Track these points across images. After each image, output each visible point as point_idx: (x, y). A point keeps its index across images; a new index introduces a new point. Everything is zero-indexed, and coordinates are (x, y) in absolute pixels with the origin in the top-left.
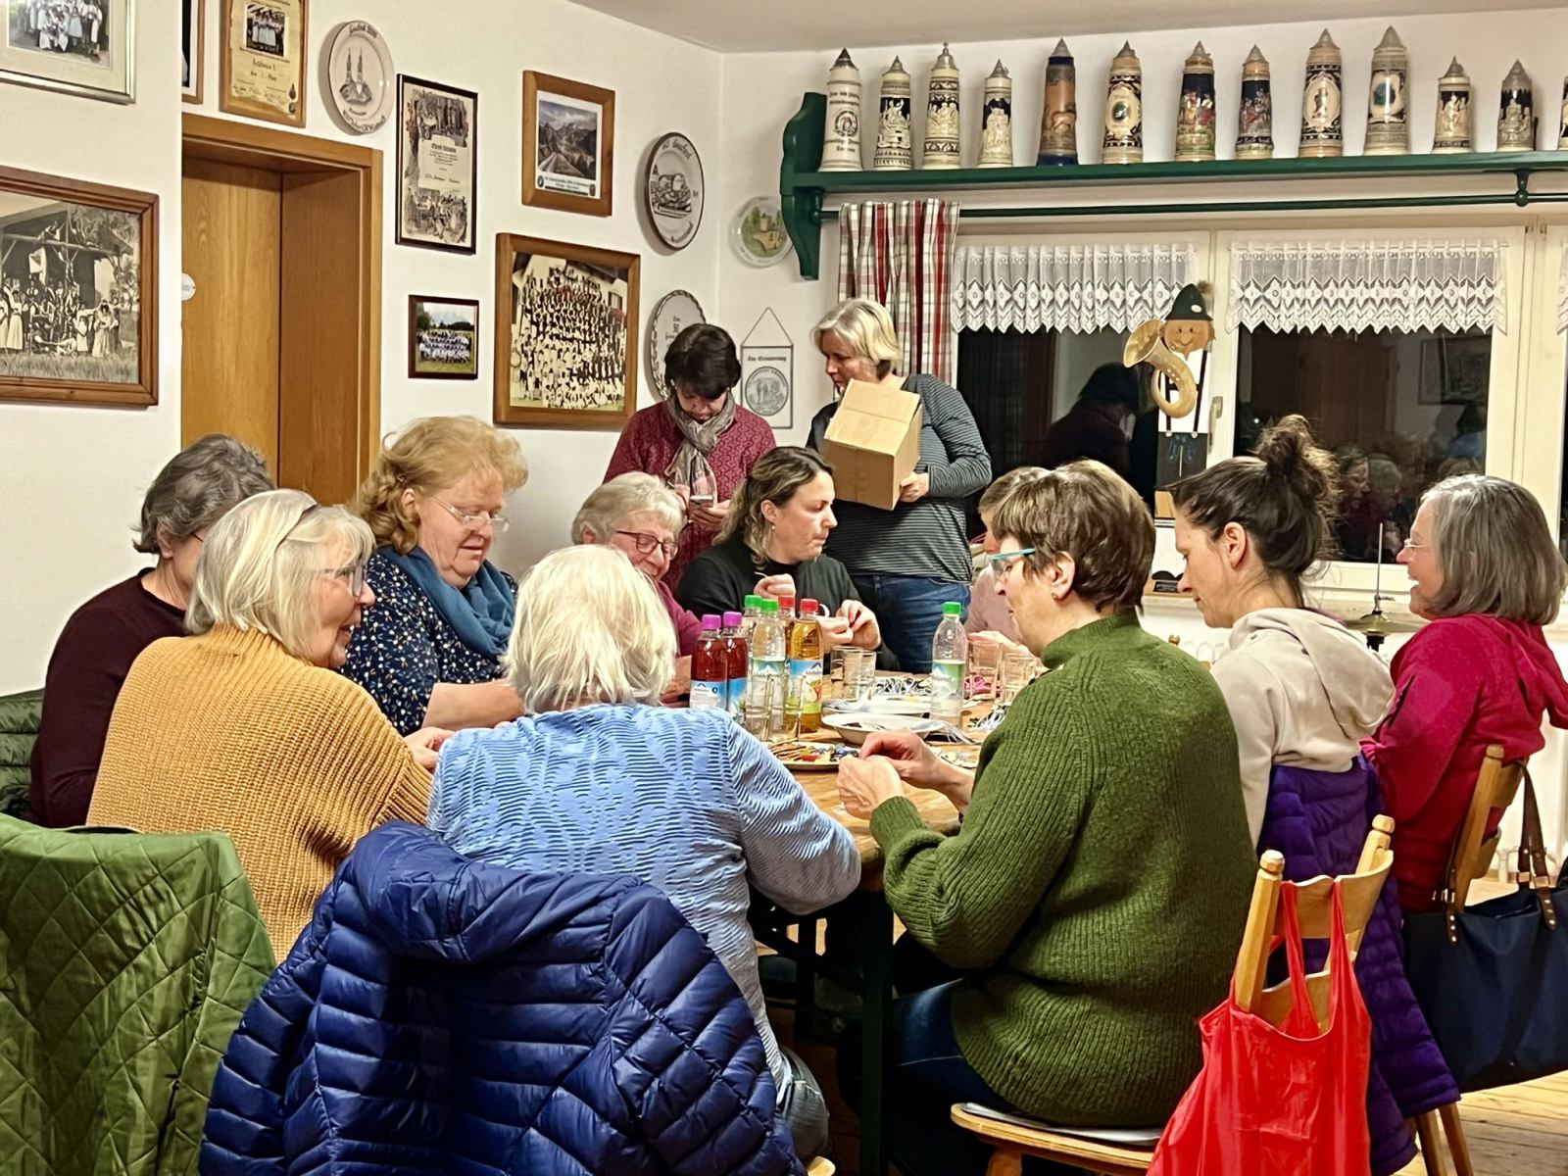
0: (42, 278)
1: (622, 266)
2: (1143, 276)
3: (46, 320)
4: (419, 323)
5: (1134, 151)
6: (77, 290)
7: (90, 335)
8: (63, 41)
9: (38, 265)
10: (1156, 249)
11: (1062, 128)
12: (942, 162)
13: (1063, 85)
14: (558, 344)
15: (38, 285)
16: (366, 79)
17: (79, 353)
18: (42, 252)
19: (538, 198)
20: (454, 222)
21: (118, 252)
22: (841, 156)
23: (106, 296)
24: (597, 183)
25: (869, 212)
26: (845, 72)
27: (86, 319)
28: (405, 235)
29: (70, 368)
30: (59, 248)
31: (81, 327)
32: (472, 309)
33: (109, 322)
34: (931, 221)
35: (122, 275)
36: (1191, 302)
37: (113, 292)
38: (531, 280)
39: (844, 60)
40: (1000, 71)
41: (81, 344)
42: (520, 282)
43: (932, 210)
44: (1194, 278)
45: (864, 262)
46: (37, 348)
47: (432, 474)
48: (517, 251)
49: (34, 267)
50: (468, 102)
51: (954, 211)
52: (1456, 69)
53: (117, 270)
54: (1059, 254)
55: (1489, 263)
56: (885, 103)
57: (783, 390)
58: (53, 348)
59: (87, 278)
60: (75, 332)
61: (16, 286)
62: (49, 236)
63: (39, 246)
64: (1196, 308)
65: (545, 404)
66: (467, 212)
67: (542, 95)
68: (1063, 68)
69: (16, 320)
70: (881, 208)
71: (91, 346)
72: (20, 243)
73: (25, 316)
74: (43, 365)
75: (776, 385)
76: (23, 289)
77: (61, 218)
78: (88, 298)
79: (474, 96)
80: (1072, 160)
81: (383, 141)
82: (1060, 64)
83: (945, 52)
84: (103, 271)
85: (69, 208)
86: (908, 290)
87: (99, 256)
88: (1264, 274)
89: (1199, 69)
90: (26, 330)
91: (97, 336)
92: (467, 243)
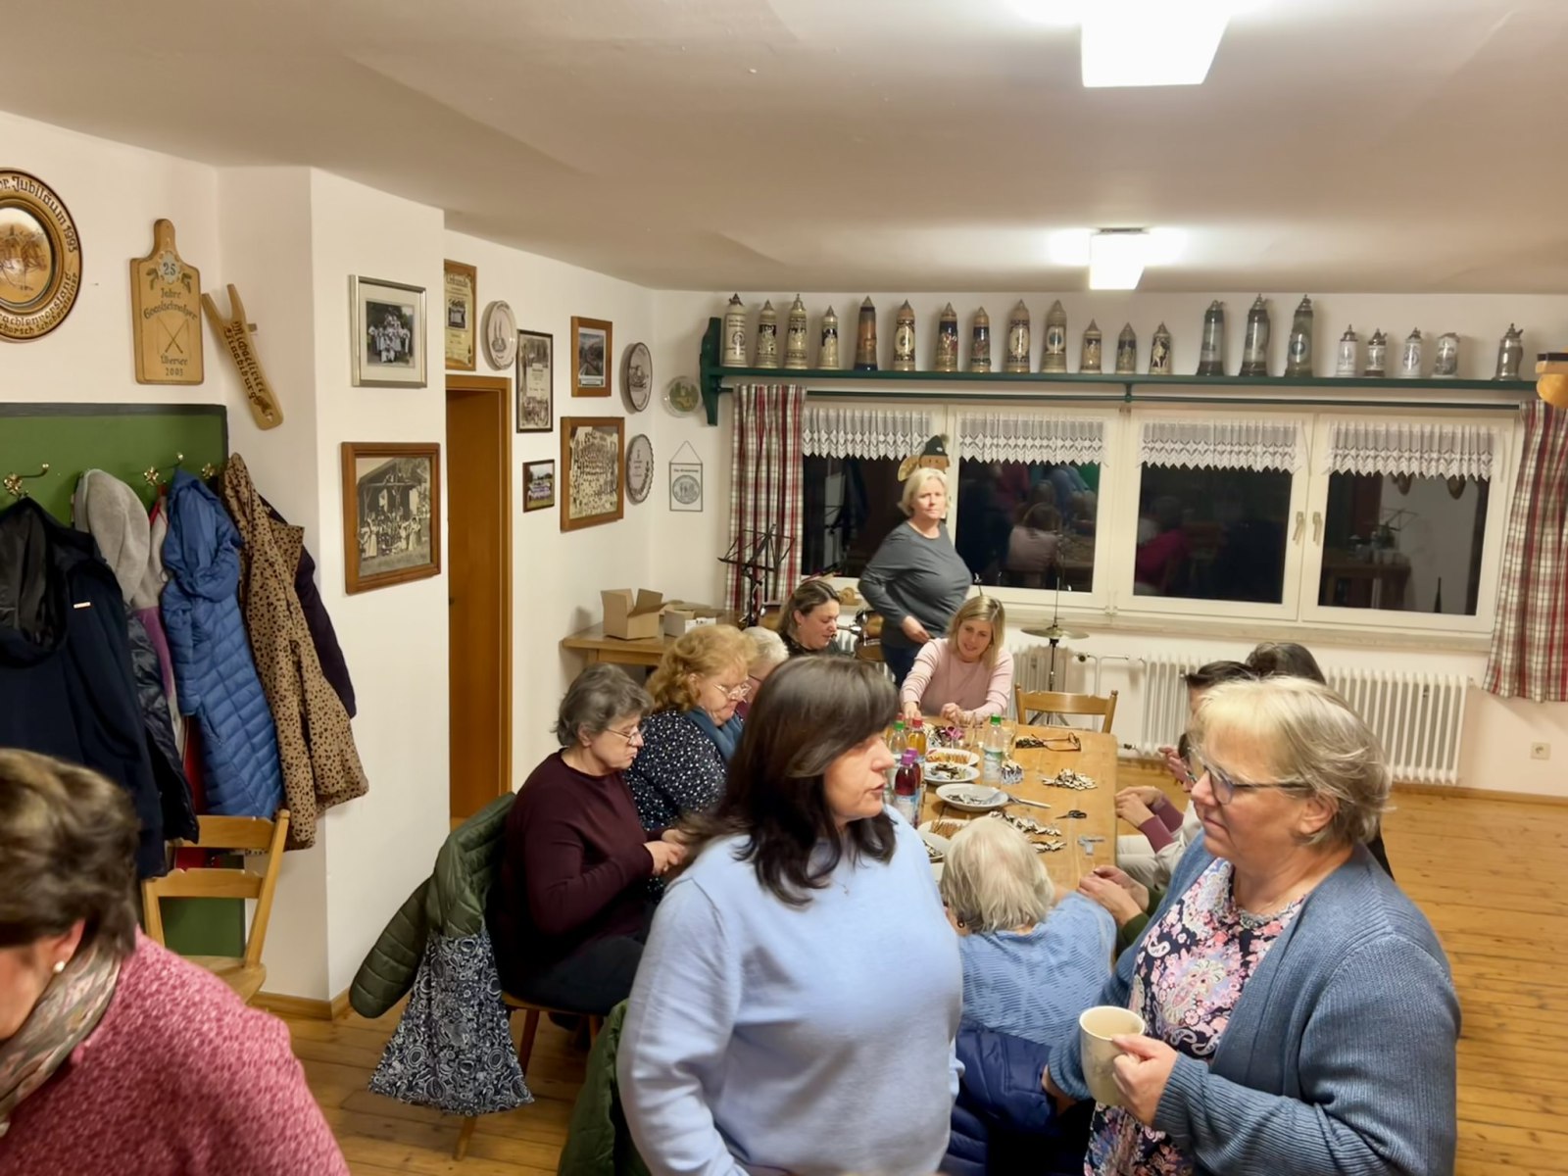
0: (386, 508)
1: (617, 424)
2: (906, 427)
3: (387, 534)
4: (528, 477)
5: (911, 363)
6: (401, 513)
7: (408, 538)
8: (392, 355)
9: (383, 502)
10: (914, 413)
11: (869, 348)
12: (799, 365)
13: (870, 323)
14: (589, 477)
15: (384, 513)
16: (503, 336)
17: (402, 550)
18: (385, 492)
19: (580, 392)
20: (543, 414)
21: (420, 483)
22: (736, 356)
23: (414, 511)
24: (604, 377)
25: (753, 391)
26: (737, 308)
27: (405, 528)
28: (521, 427)
29: (399, 561)
30: (392, 487)
31: (404, 534)
32: (551, 465)
33: (416, 527)
34: (791, 398)
35: (422, 496)
36: (935, 448)
37: (418, 509)
38: (578, 443)
39: (735, 301)
40: (830, 313)
41: (403, 544)
42: (572, 445)
43: (792, 391)
44: (936, 431)
45: (750, 419)
46: (384, 553)
47: (709, 668)
48: (571, 425)
49: (381, 502)
50: (548, 340)
51: (804, 392)
52: (1093, 326)
53: (420, 493)
54: (857, 414)
55: (1100, 427)
56: (761, 328)
57: (696, 489)
58: (390, 550)
59: (405, 502)
60: (401, 538)
61: (374, 516)
62: (388, 481)
63: (383, 488)
64: (939, 449)
65: (584, 514)
66: (548, 406)
67: (582, 330)
68: (869, 314)
69: (374, 537)
70: (761, 389)
71: (408, 544)
72: (377, 488)
73: (377, 534)
74: (386, 563)
75: (692, 486)
76: (377, 516)
77: (393, 468)
78: (406, 516)
79: (550, 336)
80: (874, 367)
81: (510, 373)
82: (867, 311)
83: (798, 300)
84: (414, 499)
85: (397, 460)
86: (777, 436)
87: (412, 488)
88: (971, 430)
89: (950, 318)
90: (378, 543)
91: (411, 537)
92: (549, 426)
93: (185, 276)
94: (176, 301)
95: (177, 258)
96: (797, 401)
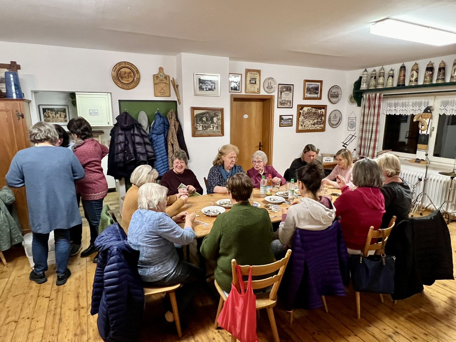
0: (205, 121)
1: (324, 107)
2: (420, 105)
3: (206, 126)
4: (281, 119)
5: (416, 83)
6: (211, 121)
7: (213, 128)
8: (208, 89)
9: (204, 119)
10: (423, 99)
11: (402, 79)
12: (380, 87)
13: (403, 71)
14: (309, 120)
15: (204, 121)
16: (271, 85)
18: (205, 117)
19: (305, 98)
20: (288, 104)
21: (217, 116)
22: (363, 86)
23: (215, 122)
24: (319, 95)
25: (367, 96)
26: (366, 73)
27: (212, 125)
28: (279, 107)
29: (210, 132)
30: (208, 117)
31: (212, 126)
32: (292, 116)
33: (216, 125)
34: (378, 97)
35: (218, 119)
36: (428, 110)
37: (217, 122)
38: (304, 111)
39: (366, 70)
40: (392, 70)
41: (212, 129)
42: (301, 111)
43: (378, 95)
45: (366, 104)
46: (205, 130)
48: (301, 107)
49: (203, 119)
50: (292, 86)
51: (382, 95)
53: (217, 118)
54: (404, 101)
56: (372, 77)
57: (354, 125)
58: (207, 130)
60: (211, 127)
62: (206, 115)
63: (204, 117)
65: (306, 129)
66: (291, 102)
67: (307, 83)
68: (403, 69)
69: (201, 126)
70: (370, 95)
71: (213, 129)
72: (202, 117)
73: (202, 126)
74: (206, 132)
76: (202, 122)
77: (208, 113)
78: (213, 122)
79: (293, 85)
80: (404, 85)
81: (275, 94)
82: (403, 68)
83: (382, 68)
84: (215, 119)
85: (209, 111)
86: (373, 109)
87: (214, 117)
88: (445, 104)
89: (430, 66)
90: (203, 127)
91: (214, 127)
92: (291, 107)
93: (165, 77)
94: (163, 82)
95: (164, 74)
96: (380, 98)
